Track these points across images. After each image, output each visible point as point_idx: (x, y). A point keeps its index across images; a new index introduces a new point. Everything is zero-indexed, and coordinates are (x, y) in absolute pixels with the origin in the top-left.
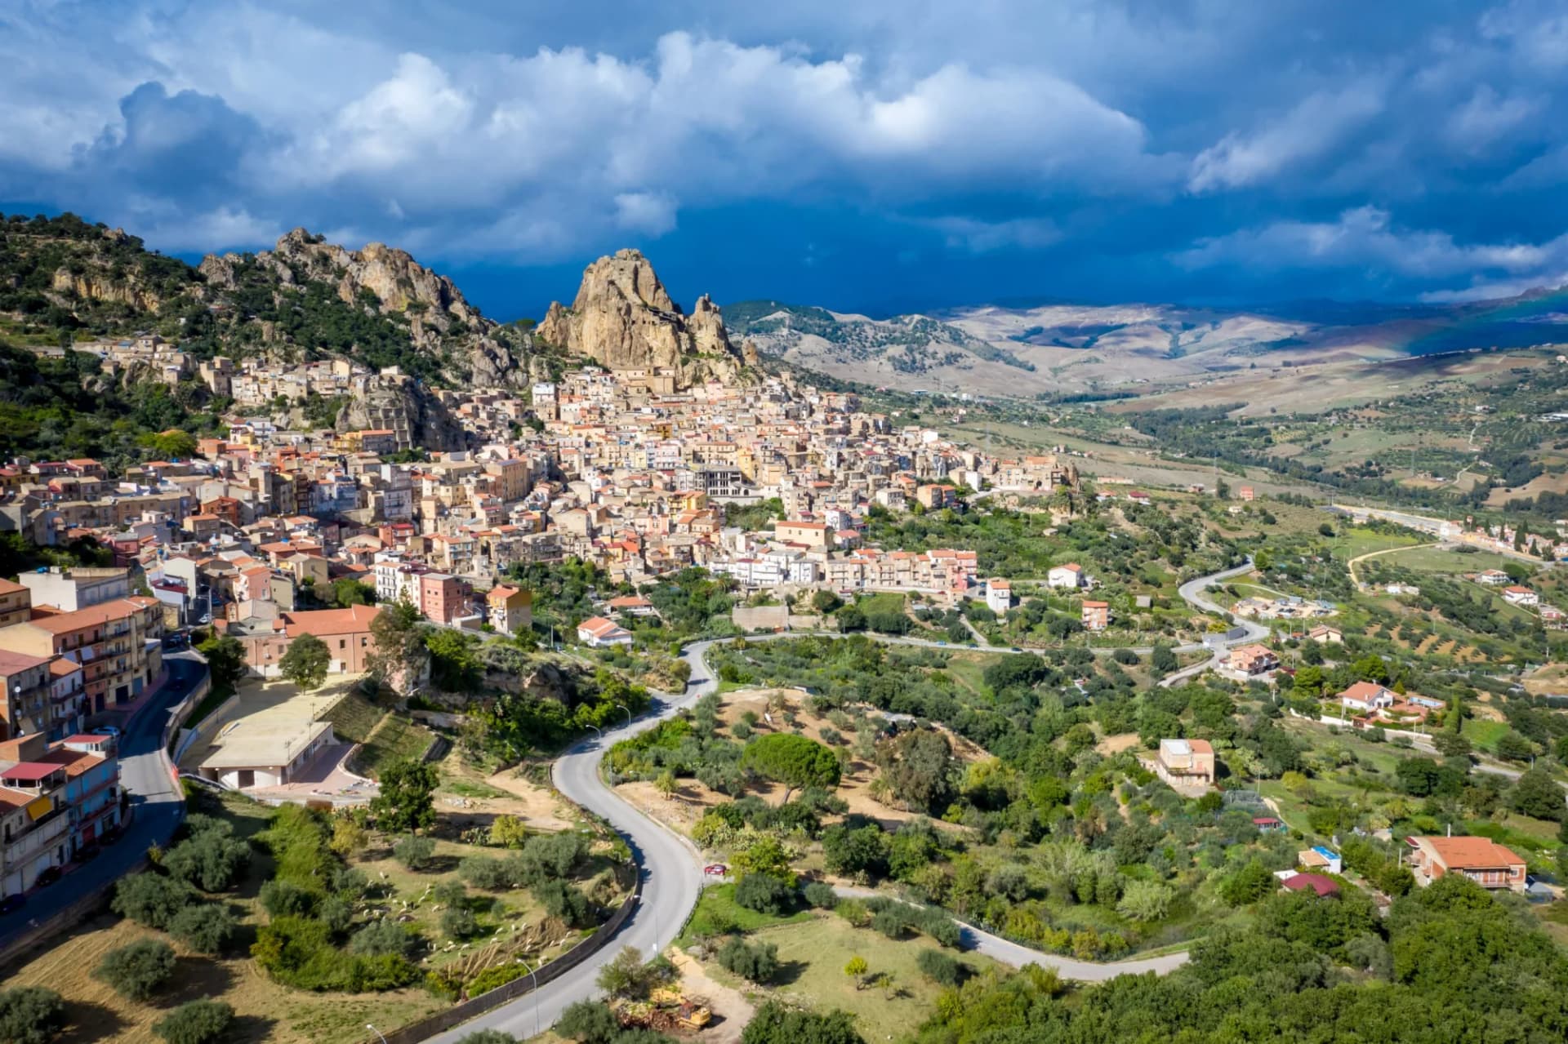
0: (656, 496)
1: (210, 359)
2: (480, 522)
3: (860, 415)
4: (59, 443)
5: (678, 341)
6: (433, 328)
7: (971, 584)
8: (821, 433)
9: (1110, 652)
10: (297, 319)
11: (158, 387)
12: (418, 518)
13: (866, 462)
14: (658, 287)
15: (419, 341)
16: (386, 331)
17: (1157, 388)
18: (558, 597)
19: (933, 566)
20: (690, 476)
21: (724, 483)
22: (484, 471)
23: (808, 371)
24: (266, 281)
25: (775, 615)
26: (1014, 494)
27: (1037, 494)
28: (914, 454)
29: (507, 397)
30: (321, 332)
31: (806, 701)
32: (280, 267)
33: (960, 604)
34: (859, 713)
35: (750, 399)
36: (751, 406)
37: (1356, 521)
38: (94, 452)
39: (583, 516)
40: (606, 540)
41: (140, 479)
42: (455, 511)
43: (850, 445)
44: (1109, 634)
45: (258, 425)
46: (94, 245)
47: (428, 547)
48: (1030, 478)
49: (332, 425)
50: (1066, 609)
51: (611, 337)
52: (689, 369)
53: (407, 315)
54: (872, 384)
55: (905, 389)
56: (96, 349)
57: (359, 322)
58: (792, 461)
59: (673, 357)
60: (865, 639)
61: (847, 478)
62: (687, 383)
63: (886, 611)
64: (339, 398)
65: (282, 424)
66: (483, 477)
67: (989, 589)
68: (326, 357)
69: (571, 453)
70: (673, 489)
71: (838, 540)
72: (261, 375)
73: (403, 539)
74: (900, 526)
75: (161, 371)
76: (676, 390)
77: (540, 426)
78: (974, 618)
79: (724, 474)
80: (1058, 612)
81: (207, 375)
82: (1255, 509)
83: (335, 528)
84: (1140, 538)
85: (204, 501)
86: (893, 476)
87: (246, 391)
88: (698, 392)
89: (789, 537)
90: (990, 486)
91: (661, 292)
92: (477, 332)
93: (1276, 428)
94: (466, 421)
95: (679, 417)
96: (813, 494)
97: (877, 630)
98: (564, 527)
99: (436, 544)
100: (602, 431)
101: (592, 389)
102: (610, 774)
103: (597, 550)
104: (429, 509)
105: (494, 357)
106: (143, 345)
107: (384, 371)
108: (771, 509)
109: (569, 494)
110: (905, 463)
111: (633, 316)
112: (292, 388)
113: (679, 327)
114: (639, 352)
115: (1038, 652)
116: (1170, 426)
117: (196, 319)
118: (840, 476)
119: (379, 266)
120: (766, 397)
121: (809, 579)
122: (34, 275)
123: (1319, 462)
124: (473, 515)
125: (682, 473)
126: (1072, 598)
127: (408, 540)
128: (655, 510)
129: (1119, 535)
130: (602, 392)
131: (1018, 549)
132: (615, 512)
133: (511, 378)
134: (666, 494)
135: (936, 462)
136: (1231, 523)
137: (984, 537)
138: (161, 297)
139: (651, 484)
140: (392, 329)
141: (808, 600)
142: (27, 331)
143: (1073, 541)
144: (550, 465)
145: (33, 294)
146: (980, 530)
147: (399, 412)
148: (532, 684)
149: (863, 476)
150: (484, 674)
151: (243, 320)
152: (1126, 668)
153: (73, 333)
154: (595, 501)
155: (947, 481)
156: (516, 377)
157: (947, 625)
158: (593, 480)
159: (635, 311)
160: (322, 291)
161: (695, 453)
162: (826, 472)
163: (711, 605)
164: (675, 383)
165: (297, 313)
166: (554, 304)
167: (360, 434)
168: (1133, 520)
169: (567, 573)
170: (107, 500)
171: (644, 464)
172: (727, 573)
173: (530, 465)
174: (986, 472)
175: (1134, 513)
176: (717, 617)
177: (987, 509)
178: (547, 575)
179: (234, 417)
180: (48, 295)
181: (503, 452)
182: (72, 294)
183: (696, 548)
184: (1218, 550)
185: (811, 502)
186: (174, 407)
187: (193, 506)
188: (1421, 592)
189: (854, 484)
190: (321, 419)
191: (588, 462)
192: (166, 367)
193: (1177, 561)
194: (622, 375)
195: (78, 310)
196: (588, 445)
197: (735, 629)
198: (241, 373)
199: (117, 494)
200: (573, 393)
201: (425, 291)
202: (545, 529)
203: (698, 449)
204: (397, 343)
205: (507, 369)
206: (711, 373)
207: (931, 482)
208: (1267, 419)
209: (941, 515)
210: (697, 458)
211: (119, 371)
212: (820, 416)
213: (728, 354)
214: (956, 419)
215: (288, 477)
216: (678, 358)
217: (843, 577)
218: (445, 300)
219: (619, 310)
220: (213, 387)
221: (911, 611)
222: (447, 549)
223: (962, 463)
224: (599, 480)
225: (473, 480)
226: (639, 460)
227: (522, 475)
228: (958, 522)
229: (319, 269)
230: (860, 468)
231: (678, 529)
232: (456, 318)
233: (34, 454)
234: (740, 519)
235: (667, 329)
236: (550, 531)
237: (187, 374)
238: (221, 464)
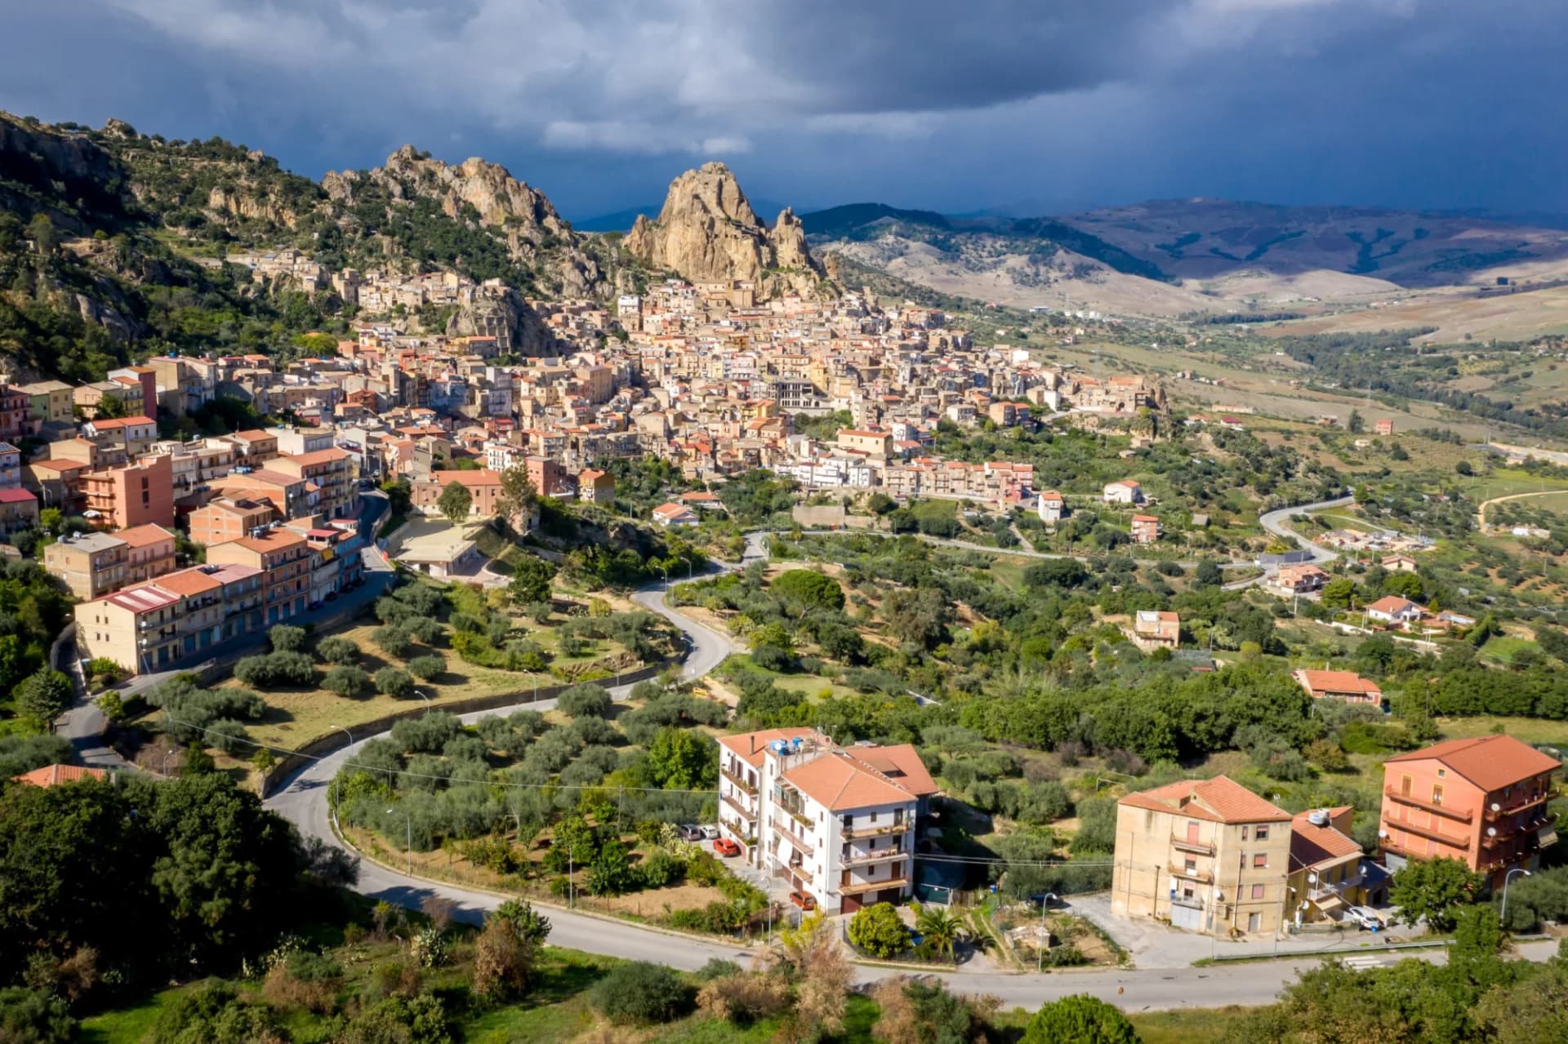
0: (729, 404)
1: (340, 270)
2: (570, 420)
3: (939, 331)
4: (235, 341)
5: (759, 254)
6: (528, 241)
7: (1025, 495)
8: (895, 347)
9: (1154, 563)
10: (408, 232)
11: (299, 295)
12: (517, 416)
13: (939, 378)
14: (741, 201)
15: (515, 254)
16: (485, 244)
17: (1330, 308)
18: (637, 489)
19: (988, 477)
20: (764, 386)
21: (796, 395)
22: (574, 375)
23: (908, 284)
24: (379, 197)
25: (832, 514)
26: (1094, 415)
27: (1118, 416)
28: (991, 371)
29: (594, 308)
30: (429, 246)
31: (841, 573)
32: (392, 183)
33: (1011, 513)
34: (888, 587)
35: (827, 314)
36: (828, 320)
37: (1510, 462)
38: (262, 349)
39: (661, 418)
40: (681, 441)
41: (300, 372)
42: (548, 410)
43: (925, 361)
44: (1157, 547)
45: (382, 330)
46: (242, 167)
47: (526, 441)
48: (1112, 399)
49: (443, 331)
50: (1117, 522)
51: (694, 250)
52: (769, 283)
53: (504, 229)
54: (983, 300)
55: (1022, 305)
56: (246, 260)
57: (462, 236)
58: (865, 376)
59: (753, 271)
60: (914, 540)
61: (918, 392)
62: (766, 296)
63: (937, 516)
64: (449, 307)
65: (401, 329)
66: (573, 380)
67: (1041, 500)
68: (437, 269)
69: (652, 362)
70: (746, 398)
71: (898, 449)
72: (382, 285)
73: (504, 432)
74: (968, 442)
75: (301, 280)
76: (755, 304)
77: (624, 337)
78: (1023, 527)
79: (796, 386)
80: (1108, 525)
81: (339, 285)
82: (1388, 445)
83: (449, 420)
84: (1228, 465)
85: (349, 393)
86: (967, 393)
87: (371, 300)
88: (776, 306)
89: (851, 445)
90: (1071, 406)
91: (744, 206)
92: (568, 245)
93: (1466, 357)
94: (557, 330)
95: (757, 330)
96: (883, 407)
97: (927, 532)
98: (643, 428)
99: (532, 439)
100: (682, 342)
101: (674, 302)
102: (672, 599)
103: (672, 450)
104: (527, 406)
105: (582, 269)
106: (285, 257)
107: (488, 283)
108: (840, 421)
109: (650, 399)
110: (981, 380)
111: (716, 231)
112: (409, 297)
113: (761, 241)
114: (721, 265)
115: (1081, 559)
116: (1334, 353)
117: (327, 234)
118: (912, 391)
119: (480, 181)
120: (843, 311)
121: (867, 483)
122: (194, 194)
123: (1513, 398)
124: (564, 414)
125: (756, 384)
126: (1125, 512)
127: (509, 434)
128: (728, 416)
129: (1203, 460)
130: (684, 305)
131: (1090, 469)
132: (691, 417)
133: (599, 290)
134: (740, 403)
135: (1014, 380)
136: (1354, 457)
137: (1054, 456)
138: (297, 214)
139: (726, 393)
140: (490, 242)
141: (863, 503)
142: (191, 245)
143: (1150, 464)
144: (632, 373)
145: (193, 212)
146: (1052, 449)
147: (500, 320)
148: (615, 537)
149: (934, 392)
150: (578, 526)
151: (366, 235)
152: (1167, 579)
153: (228, 246)
154: (672, 406)
155: (1025, 400)
156: (603, 288)
157: (995, 531)
158: (672, 388)
159: (718, 226)
160: (430, 206)
161: (769, 365)
162: (897, 387)
163: (774, 503)
164: (754, 297)
165: (407, 227)
166: (640, 218)
167: (467, 340)
168: (1222, 445)
169: (645, 469)
170: (277, 389)
171: (720, 374)
172: (790, 475)
173: (615, 372)
174: (1067, 391)
175: (1224, 439)
176: (780, 513)
177: (1063, 429)
178: (627, 470)
179: (361, 323)
180: (206, 213)
181: (590, 358)
182: (224, 212)
183: (763, 451)
184: (1316, 480)
185: (880, 415)
186: (312, 312)
187: (342, 396)
188: (1552, 535)
189: (925, 399)
190: (434, 326)
191: (667, 371)
192: (305, 278)
193: (1264, 490)
194: (704, 289)
195: (230, 226)
196: (668, 355)
197: (795, 524)
198: (368, 284)
199: (284, 383)
200: (655, 305)
201: (521, 205)
202: (626, 429)
203: (772, 361)
204: (496, 256)
205: (595, 281)
206: (790, 287)
207: (1007, 399)
208: (1457, 347)
209: (1012, 433)
210: (771, 369)
211: (267, 280)
212: (896, 332)
213: (808, 269)
214: (1069, 340)
215: (412, 375)
216: (758, 272)
217: (899, 483)
218: (539, 213)
219: (703, 224)
220: (343, 296)
221: (963, 517)
222: (541, 442)
223: (1043, 382)
224: (677, 388)
225: (565, 383)
226: (716, 370)
227: (607, 381)
228: (1029, 440)
229: (426, 184)
230: (933, 383)
231: (748, 435)
232: (548, 231)
233: (219, 350)
234: (809, 429)
235: (749, 242)
236: (631, 431)
237: (323, 284)
238: (358, 362)
